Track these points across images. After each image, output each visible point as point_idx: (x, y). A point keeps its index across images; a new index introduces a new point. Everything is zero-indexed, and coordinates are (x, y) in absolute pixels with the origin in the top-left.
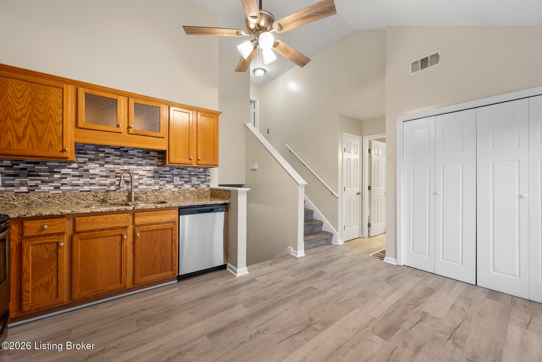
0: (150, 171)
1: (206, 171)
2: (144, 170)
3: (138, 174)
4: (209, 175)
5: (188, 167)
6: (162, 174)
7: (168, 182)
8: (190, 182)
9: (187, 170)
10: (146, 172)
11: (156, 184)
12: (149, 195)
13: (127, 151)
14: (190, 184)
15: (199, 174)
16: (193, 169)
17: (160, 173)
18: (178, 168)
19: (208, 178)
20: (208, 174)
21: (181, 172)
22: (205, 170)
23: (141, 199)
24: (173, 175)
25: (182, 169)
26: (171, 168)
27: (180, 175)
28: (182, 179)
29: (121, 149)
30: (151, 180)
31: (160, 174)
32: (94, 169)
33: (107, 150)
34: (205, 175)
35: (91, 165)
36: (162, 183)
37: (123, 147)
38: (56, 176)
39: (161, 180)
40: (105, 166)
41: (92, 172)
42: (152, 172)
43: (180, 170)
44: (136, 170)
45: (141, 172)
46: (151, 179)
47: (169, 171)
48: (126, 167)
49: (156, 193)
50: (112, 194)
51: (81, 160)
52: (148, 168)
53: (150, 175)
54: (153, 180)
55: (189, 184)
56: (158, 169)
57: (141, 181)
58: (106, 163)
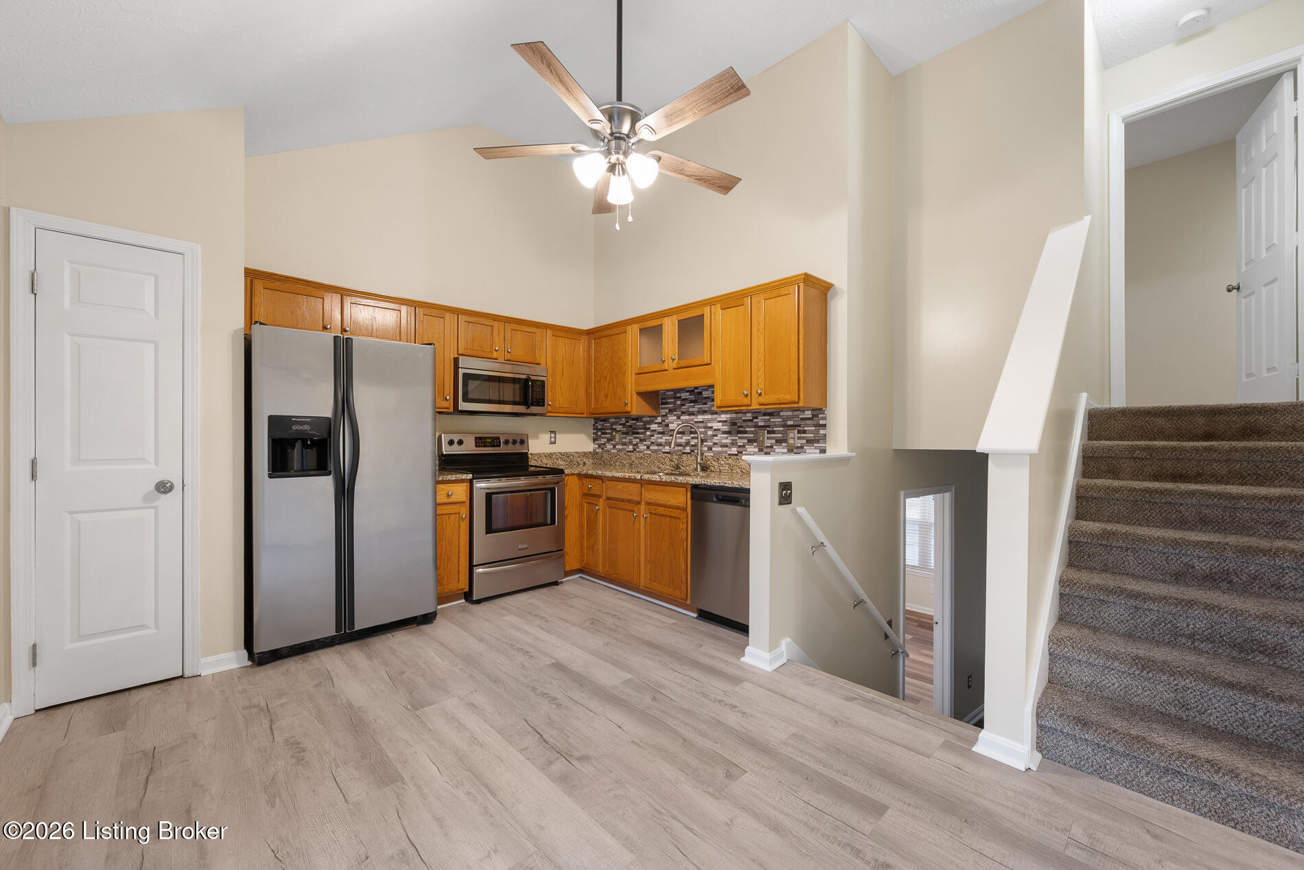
0: (726, 421)
1: (817, 416)
2: (719, 422)
3: (712, 427)
4: (825, 425)
5: (782, 410)
6: (742, 427)
7: (750, 441)
8: (785, 441)
9: (780, 417)
10: (721, 424)
11: (733, 444)
12: (722, 462)
13: (700, 393)
14: (786, 444)
15: (803, 422)
16: (790, 413)
17: (738, 424)
18: (765, 414)
19: (822, 432)
20: (822, 422)
21: (769, 420)
22: (815, 413)
23: (713, 469)
24: (756, 426)
25: (771, 414)
26: (754, 415)
27: (769, 426)
28: (772, 435)
29: (696, 391)
30: (727, 438)
31: (739, 427)
32: (672, 423)
33: (684, 395)
34: (815, 426)
35: (672, 418)
36: (740, 443)
37: (697, 388)
38: (648, 433)
39: (740, 438)
40: (682, 418)
41: (672, 426)
42: (728, 424)
43: (768, 417)
44: (710, 421)
45: (716, 425)
46: (726, 435)
47: (751, 421)
48: (700, 418)
49: (730, 461)
50: (684, 457)
51: (663, 412)
52: (724, 417)
53: (726, 428)
54: (729, 438)
55: (783, 444)
56: (737, 418)
57: (716, 440)
58: (683, 413)
